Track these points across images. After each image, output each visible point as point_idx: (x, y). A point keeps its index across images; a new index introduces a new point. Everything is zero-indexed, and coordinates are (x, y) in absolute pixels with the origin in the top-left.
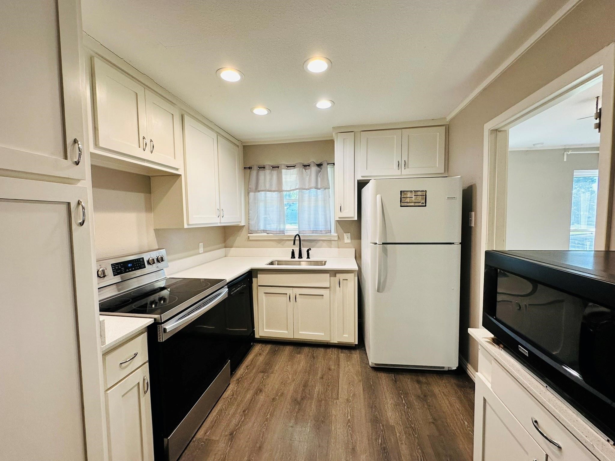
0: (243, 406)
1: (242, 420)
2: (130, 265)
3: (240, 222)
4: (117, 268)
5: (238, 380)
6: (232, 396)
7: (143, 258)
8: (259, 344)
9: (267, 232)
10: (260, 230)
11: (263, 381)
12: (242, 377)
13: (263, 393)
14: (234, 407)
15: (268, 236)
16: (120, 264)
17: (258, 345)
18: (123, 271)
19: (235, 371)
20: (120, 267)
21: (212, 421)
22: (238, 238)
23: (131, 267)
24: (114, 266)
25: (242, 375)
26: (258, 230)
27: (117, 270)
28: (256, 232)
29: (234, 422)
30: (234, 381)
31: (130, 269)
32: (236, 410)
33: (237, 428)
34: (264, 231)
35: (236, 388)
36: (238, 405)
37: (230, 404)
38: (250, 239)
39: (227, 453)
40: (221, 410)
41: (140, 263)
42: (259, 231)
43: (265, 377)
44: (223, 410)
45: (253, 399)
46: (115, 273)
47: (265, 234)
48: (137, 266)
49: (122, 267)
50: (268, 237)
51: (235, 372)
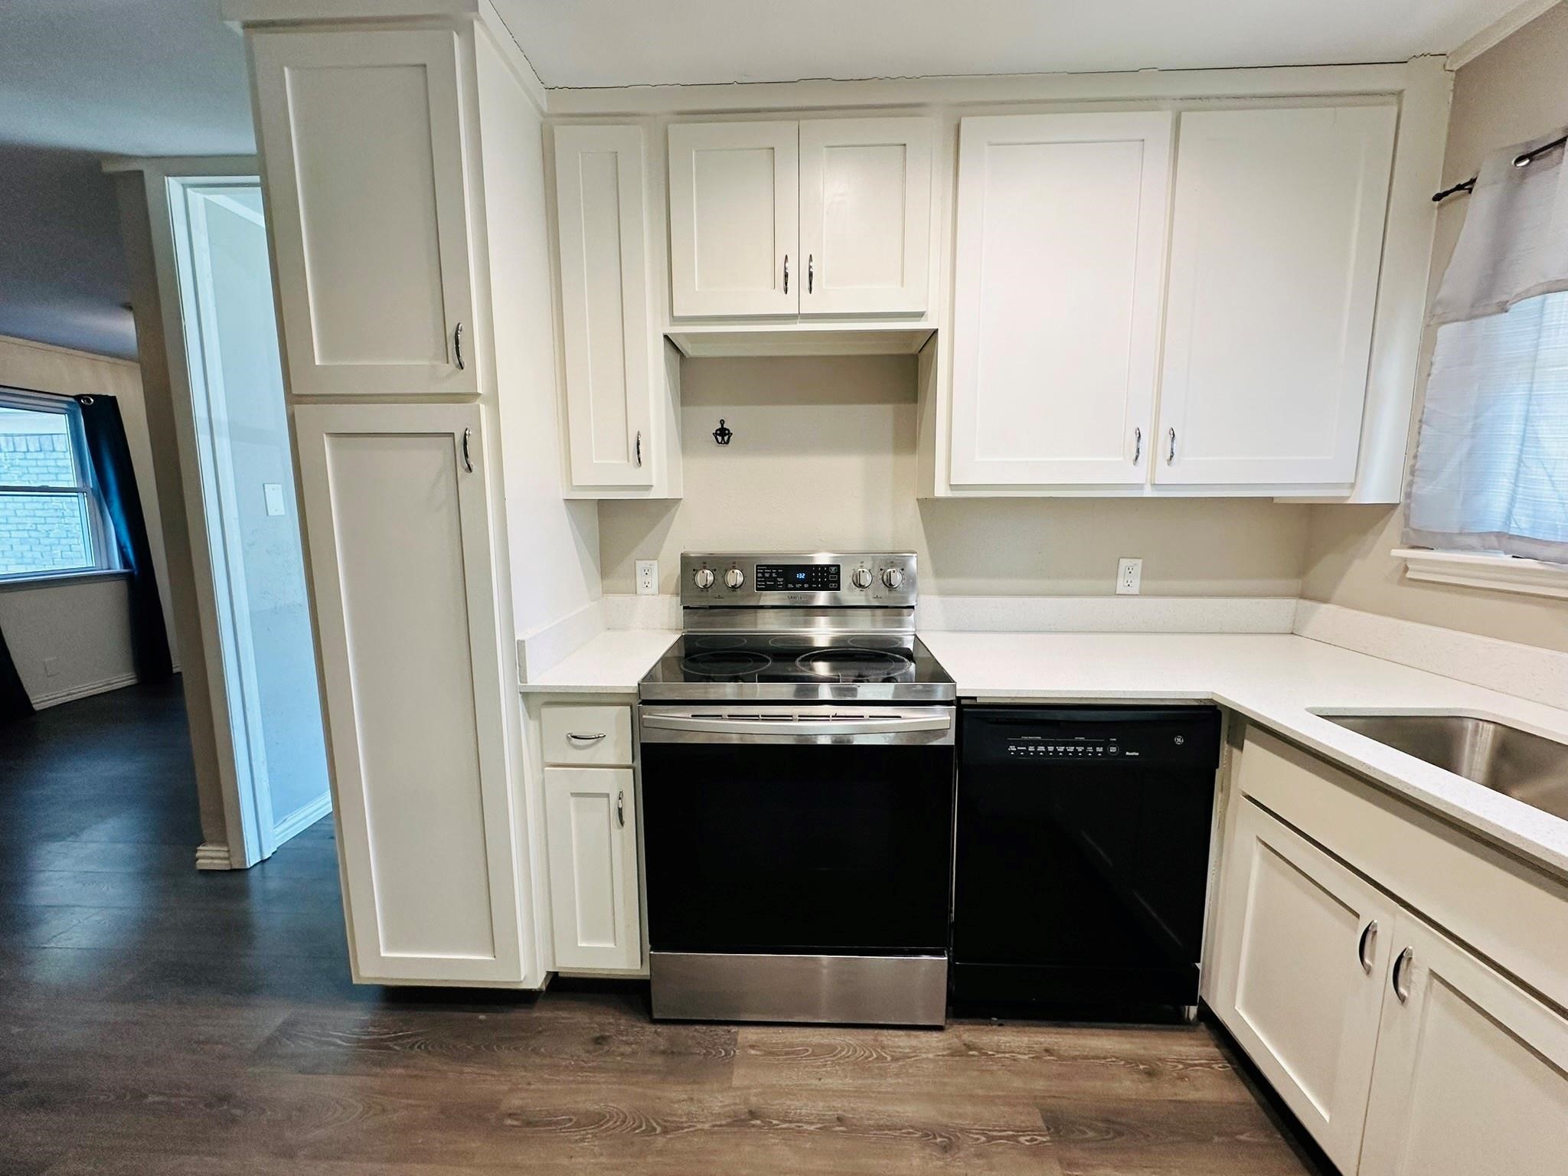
0: (861, 1109)
1: (806, 1127)
2: (802, 576)
3: (1353, 486)
4: (767, 575)
5: (969, 1047)
6: (892, 1056)
7: (839, 566)
8: (1217, 1046)
9: (1517, 545)
10: (1480, 534)
11: (1001, 1138)
12: (986, 1054)
13: (939, 1159)
14: (849, 1081)
15: (1512, 569)
16: (777, 570)
17: (1207, 1046)
18: (780, 585)
19: (1000, 1021)
20: (774, 575)
21: (792, 1045)
22: (1357, 563)
23: (802, 581)
24: (763, 569)
25: (998, 1052)
26: (1460, 534)
27: (767, 579)
28: (1448, 542)
29: (800, 1106)
30: (959, 1037)
31: (798, 586)
32: (841, 1094)
33: (775, 1122)
34: (1503, 540)
35: (931, 1056)
36: (859, 1093)
37: (861, 1067)
38: (1409, 575)
39: (694, 1126)
40: (831, 1049)
41: (827, 577)
42: (1473, 541)
43: (1022, 1139)
44: (834, 1056)
45: (897, 1133)
46: (760, 585)
47: (1507, 560)
48: (817, 583)
49: (779, 575)
50: (1515, 577)
51: (1001, 1025)
